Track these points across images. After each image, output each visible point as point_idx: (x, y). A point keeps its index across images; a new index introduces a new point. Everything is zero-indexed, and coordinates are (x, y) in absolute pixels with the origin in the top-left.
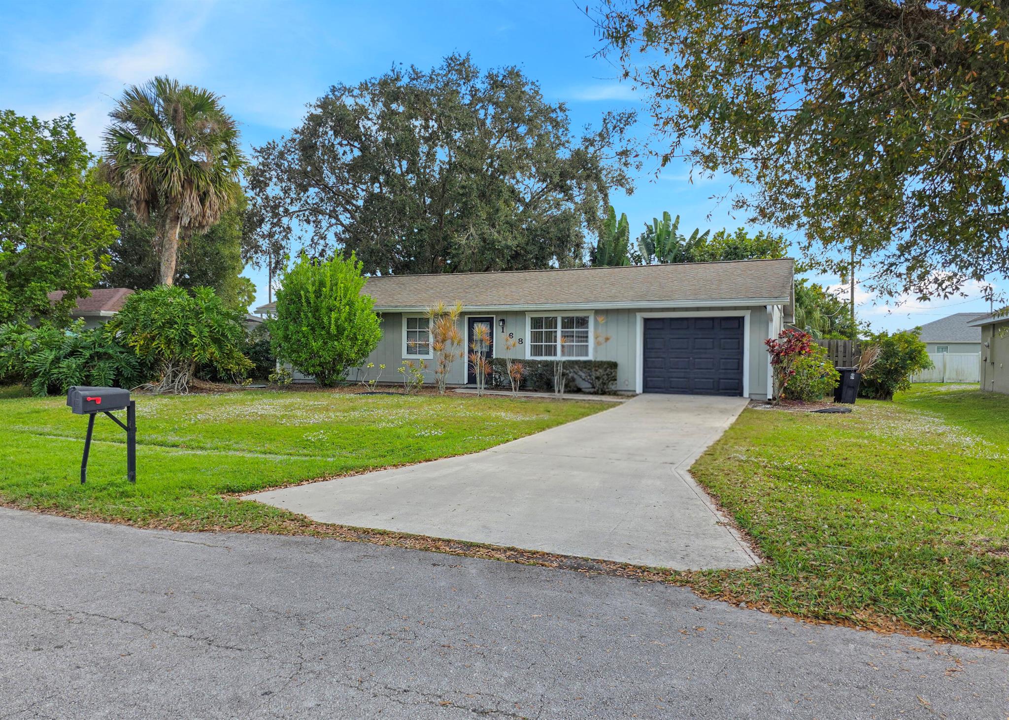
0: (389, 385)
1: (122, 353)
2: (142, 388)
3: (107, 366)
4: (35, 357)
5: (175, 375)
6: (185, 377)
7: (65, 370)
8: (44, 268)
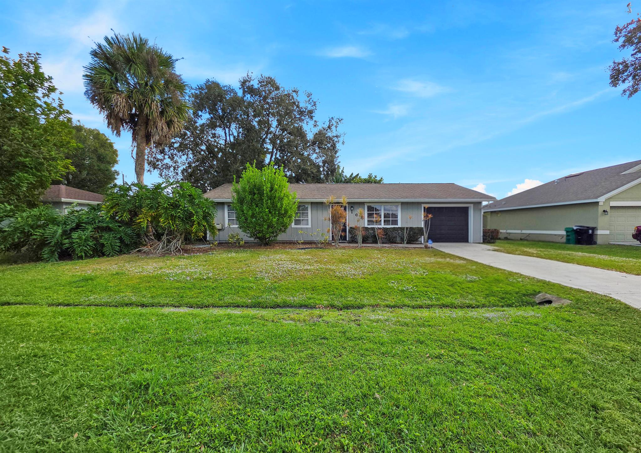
0: (310, 243)
1: (120, 226)
2: (139, 251)
3: (111, 236)
4: (40, 231)
5: (169, 241)
6: (178, 243)
7: (77, 240)
8: (27, 163)
